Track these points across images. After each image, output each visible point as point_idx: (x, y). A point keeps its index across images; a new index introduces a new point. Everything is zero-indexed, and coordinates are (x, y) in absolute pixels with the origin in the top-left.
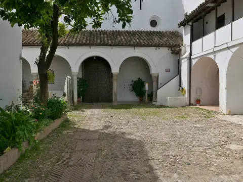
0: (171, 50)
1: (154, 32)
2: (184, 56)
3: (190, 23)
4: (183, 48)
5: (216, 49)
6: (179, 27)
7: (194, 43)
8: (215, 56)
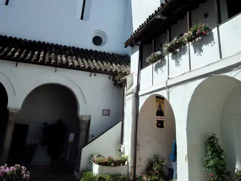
0: (113, 80)
1: (96, 51)
2: (130, 91)
3: (139, 43)
4: (128, 78)
5: (170, 83)
6: (125, 47)
7: (142, 71)
8: (168, 94)
